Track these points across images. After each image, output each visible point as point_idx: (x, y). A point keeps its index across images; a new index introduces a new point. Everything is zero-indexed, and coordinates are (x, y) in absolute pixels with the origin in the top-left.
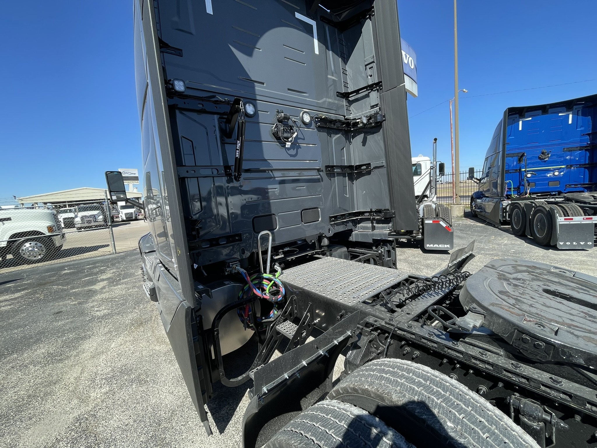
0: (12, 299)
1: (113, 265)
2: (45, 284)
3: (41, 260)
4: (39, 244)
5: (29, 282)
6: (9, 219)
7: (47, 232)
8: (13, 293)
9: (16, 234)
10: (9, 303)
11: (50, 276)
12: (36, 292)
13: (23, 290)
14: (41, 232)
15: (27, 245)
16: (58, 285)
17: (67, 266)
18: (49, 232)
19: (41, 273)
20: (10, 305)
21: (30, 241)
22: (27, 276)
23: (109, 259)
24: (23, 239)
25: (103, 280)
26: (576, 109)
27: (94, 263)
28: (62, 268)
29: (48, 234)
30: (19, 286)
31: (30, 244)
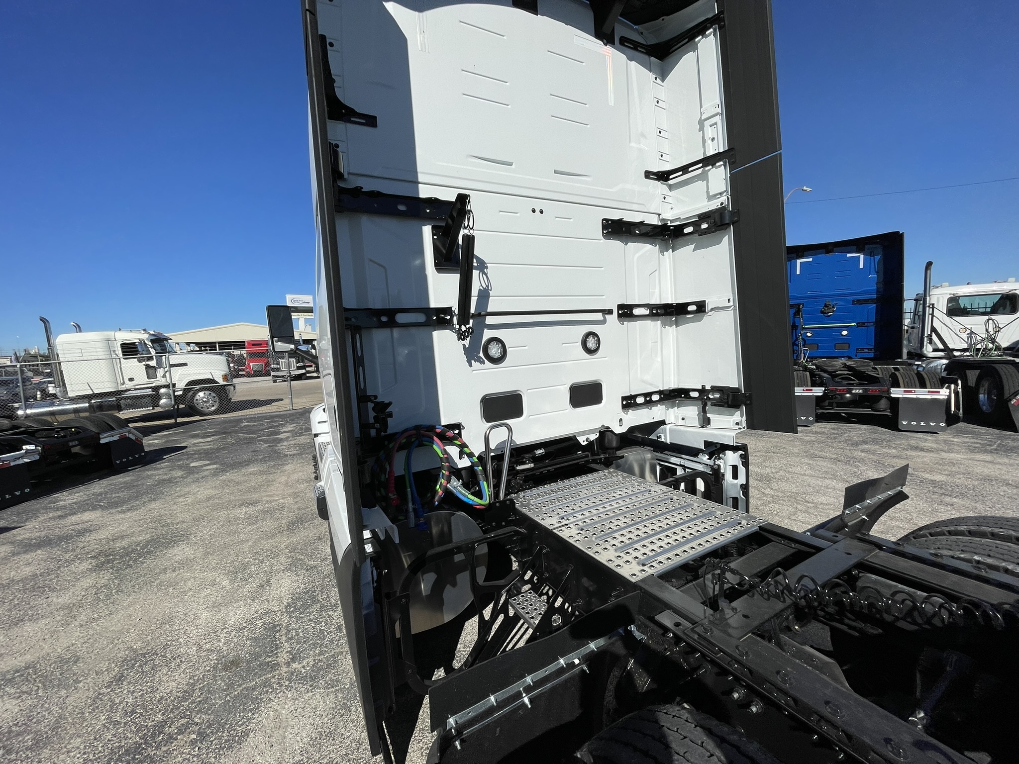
1: (293, 420)
4: (213, 394)
6: (185, 364)
7: (222, 380)
9: (193, 381)
14: (216, 381)
15: (201, 394)
17: (245, 419)
21: (202, 391)
23: (286, 415)
24: (198, 387)
25: (285, 432)
26: (868, 249)
27: (272, 417)
28: (240, 420)
29: (222, 382)
31: (204, 393)
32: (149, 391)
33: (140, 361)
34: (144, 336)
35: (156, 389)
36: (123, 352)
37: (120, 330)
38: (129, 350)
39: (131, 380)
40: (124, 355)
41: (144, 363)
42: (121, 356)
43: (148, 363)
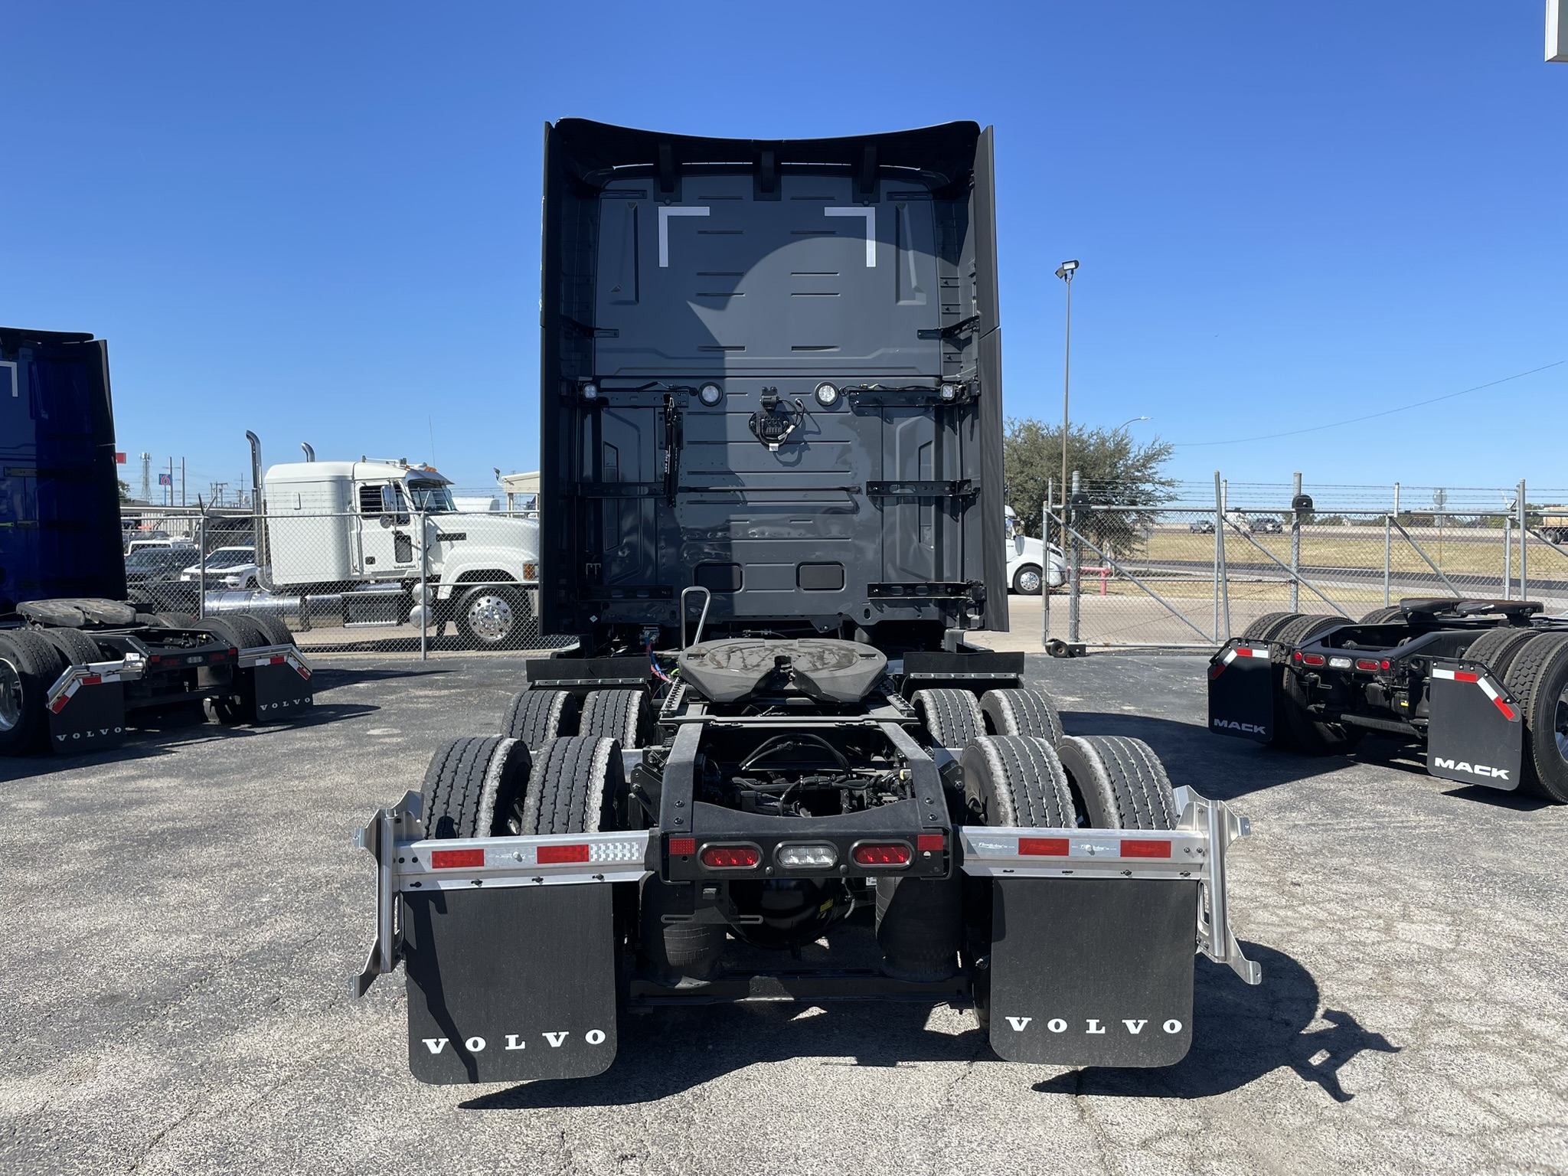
0: (435, 697)
2: (490, 685)
3: (501, 643)
4: (504, 605)
5: (466, 678)
6: (461, 537)
7: (522, 577)
8: (440, 689)
10: (430, 701)
11: (502, 675)
12: (470, 694)
13: (455, 687)
14: (507, 574)
15: (484, 601)
16: (506, 690)
18: (525, 577)
19: (492, 668)
20: (431, 703)
21: (483, 596)
22: (468, 668)
24: (479, 586)
29: (520, 579)
30: (450, 681)
31: (489, 601)
32: (396, 589)
33: (384, 525)
34: (399, 473)
35: (408, 584)
36: (363, 504)
37: (364, 460)
38: (372, 498)
39: (371, 561)
40: (362, 511)
41: (392, 528)
42: (359, 511)
43: (399, 528)
